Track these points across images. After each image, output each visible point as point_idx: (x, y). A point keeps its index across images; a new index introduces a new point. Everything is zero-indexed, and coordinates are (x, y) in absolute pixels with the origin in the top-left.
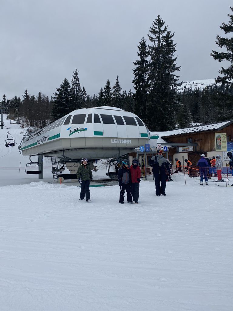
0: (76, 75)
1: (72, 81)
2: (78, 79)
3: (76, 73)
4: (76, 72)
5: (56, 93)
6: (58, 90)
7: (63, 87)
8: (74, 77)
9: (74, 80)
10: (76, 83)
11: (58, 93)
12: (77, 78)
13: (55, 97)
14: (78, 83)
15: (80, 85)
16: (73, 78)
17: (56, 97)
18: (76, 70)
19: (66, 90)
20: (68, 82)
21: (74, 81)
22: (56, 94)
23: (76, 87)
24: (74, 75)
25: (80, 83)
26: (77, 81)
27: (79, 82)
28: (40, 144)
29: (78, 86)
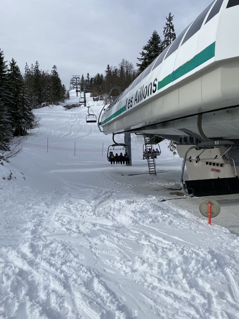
0: (170, 22)
1: (164, 32)
2: (172, 28)
3: (170, 19)
4: (170, 16)
5: (143, 52)
6: (145, 48)
7: (151, 43)
8: (167, 24)
9: (167, 29)
10: (170, 33)
11: (145, 52)
12: (171, 25)
13: (141, 58)
14: (172, 33)
15: (175, 35)
16: (166, 26)
17: (143, 57)
18: (170, 14)
19: (156, 46)
20: (158, 36)
21: (167, 31)
22: (143, 54)
23: (169, 39)
24: (166, 21)
25: (175, 32)
26: (171, 30)
27: (173, 30)
28: (132, 107)
29: (173, 36)
